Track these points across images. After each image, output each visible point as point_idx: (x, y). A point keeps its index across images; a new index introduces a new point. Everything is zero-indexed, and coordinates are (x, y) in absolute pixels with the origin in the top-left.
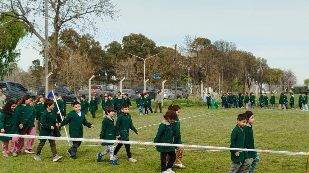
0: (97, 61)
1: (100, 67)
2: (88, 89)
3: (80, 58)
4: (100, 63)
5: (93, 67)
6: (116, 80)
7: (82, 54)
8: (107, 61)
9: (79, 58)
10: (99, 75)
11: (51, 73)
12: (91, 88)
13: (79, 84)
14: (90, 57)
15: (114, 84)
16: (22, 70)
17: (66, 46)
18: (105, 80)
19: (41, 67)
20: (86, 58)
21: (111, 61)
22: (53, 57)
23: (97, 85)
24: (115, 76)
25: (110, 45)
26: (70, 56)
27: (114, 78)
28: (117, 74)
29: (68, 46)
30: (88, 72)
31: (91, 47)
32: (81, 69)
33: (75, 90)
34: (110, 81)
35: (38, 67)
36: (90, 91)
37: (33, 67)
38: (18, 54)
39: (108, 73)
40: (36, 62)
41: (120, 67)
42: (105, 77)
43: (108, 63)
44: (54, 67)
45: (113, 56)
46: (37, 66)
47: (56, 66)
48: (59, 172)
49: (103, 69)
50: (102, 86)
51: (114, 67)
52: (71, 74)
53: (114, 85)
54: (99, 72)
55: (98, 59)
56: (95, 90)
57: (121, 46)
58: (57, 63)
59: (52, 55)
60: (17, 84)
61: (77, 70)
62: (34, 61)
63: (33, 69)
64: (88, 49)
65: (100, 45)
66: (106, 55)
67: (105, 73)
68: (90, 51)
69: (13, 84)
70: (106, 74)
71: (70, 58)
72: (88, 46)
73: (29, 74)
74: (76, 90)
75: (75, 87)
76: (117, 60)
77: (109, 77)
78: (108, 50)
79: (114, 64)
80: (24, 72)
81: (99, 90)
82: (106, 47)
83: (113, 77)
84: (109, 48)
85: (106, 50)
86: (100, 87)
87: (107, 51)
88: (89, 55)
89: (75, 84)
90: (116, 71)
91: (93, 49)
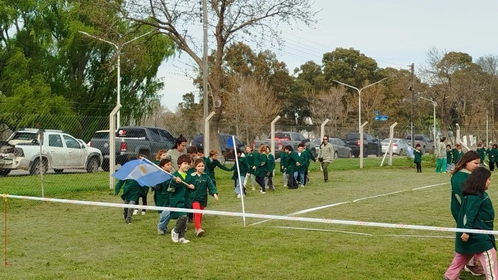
0: (281, 94)
1: (287, 104)
2: (270, 138)
3: (256, 89)
4: (287, 97)
5: (276, 103)
7: (258, 83)
8: (298, 93)
9: (253, 88)
10: (286, 116)
11: (213, 113)
12: (275, 138)
13: (254, 131)
14: (271, 88)
15: (309, 130)
16: (166, 109)
17: (234, 71)
18: (295, 125)
19: (196, 104)
20: (265, 89)
21: (304, 94)
22: (216, 88)
23: (284, 132)
24: (311, 117)
25: (304, 67)
26: (240, 87)
27: (309, 121)
28: (315, 114)
29: (238, 71)
30: (269, 111)
31: (272, 72)
32: (258, 107)
33: (248, 140)
34: (302, 126)
35: (191, 105)
36: (273, 141)
37: (183, 104)
38: (161, 85)
39: (300, 113)
40: (189, 97)
41: (319, 103)
42: (295, 120)
43: (299, 97)
44: (217, 103)
45: (306, 84)
46: (190, 104)
47: (220, 102)
48: (230, 266)
49: (292, 107)
50: (290, 133)
51: (309, 104)
52: (242, 116)
53: (310, 132)
54: (285, 112)
55: (284, 90)
56: (279, 141)
57: (320, 69)
58: (222, 97)
59: (213, 85)
60: (162, 131)
61: (251, 109)
62: (185, 94)
63: (184, 107)
64: (267, 75)
65: (286, 68)
66: (297, 84)
67: (294, 112)
68: (271, 78)
69: (155, 131)
70: (296, 114)
71: (240, 90)
72: (268, 69)
73: (179, 116)
74: (250, 140)
75: (248, 135)
76: (313, 92)
77: (301, 121)
78: (300, 75)
79: (309, 99)
80: (169, 113)
81: (286, 139)
82: (296, 70)
83: (307, 119)
84: (301, 72)
85: (296, 76)
86: (288, 135)
87: (298, 78)
88: (269, 84)
89: (247, 131)
90: (313, 110)
91: (275, 75)
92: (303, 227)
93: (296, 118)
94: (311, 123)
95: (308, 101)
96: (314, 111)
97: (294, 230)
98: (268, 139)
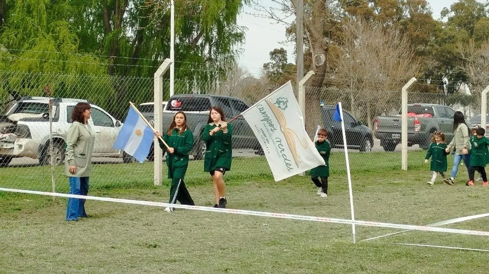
0: (421, 48)
1: (432, 63)
2: (400, 113)
3: (382, 41)
4: (430, 53)
5: (413, 62)
6: (470, 94)
7: (385, 31)
8: (447, 46)
9: (378, 40)
10: (429, 82)
11: (311, 73)
12: (408, 113)
13: (380, 105)
14: (405, 39)
15: (464, 104)
16: (246, 72)
17: (347, 13)
18: (443, 96)
19: (291, 65)
20: (396, 42)
21: (457, 48)
22: (316, 35)
23: (423, 105)
24: (468, 84)
25: (456, 7)
26: (356, 38)
27: (465, 89)
28: (474, 79)
29: (354, 13)
30: (400, 74)
31: (407, 14)
32: (384, 67)
33: (369, 118)
34: (453, 97)
35: (283, 66)
36: (404, 117)
37: (270, 65)
38: (239, 37)
39: (450, 77)
40: (278, 54)
41: (481, 61)
42: (443, 89)
43: (449, 52)
44: (318, 59)
45: (463, 33)
46: (281, 64)
47: (323, 57)
49: (439, 68)
50: (434, 106)
51: (465, 62)
52: (360, 81)
53: (466, 107)
54: (427, 76)
55: (425, 42)
56: (417, 117)
57: (483, 10)
58: (326, 50)
59: (314, 31)
60: (234, 101)
61: (374, 71)
62: (273, 51)
63: (271, 70)
64: (399, 19)
65: (427, 7)
66: (445, 34)
67: (441, 76)
68: (405, 24)
69: (226, 101)
70: (445, 80)
71: (357, 43)
72: (400, 11)
73: (263, 84)
74: (372, 118)
75: (368, 110)
76: (472, 44)
77: (451, 89)
78: (451, 19)
79: (466, 55)
80: (251, 79)
81: (427, 116)
82: (444, 13)
83: (462, 87)
84: (452, 14)
85: (445, 20)
86: (430, 109)
87: (448, 24)
88: (402, 32)
89: (368, 104)
90: (471, 72)
91: (411, 20)
92: (448, 245)
93: (445, 86)
94: (468, 92)
95: (464, 58)
96: (473, 74)
97: (431, 249)
98: (398, 115)
